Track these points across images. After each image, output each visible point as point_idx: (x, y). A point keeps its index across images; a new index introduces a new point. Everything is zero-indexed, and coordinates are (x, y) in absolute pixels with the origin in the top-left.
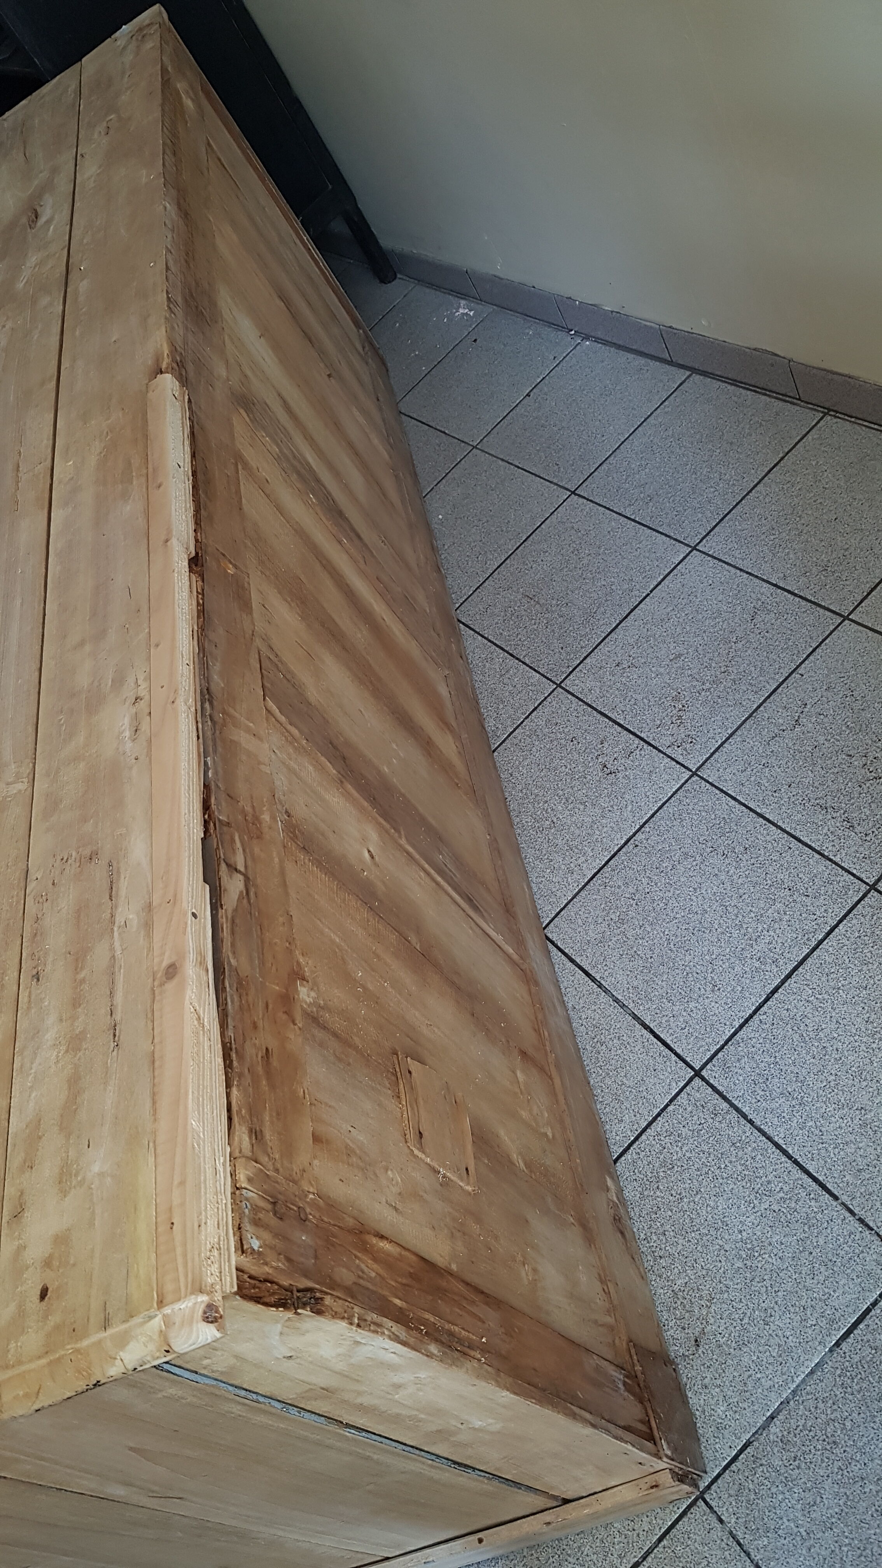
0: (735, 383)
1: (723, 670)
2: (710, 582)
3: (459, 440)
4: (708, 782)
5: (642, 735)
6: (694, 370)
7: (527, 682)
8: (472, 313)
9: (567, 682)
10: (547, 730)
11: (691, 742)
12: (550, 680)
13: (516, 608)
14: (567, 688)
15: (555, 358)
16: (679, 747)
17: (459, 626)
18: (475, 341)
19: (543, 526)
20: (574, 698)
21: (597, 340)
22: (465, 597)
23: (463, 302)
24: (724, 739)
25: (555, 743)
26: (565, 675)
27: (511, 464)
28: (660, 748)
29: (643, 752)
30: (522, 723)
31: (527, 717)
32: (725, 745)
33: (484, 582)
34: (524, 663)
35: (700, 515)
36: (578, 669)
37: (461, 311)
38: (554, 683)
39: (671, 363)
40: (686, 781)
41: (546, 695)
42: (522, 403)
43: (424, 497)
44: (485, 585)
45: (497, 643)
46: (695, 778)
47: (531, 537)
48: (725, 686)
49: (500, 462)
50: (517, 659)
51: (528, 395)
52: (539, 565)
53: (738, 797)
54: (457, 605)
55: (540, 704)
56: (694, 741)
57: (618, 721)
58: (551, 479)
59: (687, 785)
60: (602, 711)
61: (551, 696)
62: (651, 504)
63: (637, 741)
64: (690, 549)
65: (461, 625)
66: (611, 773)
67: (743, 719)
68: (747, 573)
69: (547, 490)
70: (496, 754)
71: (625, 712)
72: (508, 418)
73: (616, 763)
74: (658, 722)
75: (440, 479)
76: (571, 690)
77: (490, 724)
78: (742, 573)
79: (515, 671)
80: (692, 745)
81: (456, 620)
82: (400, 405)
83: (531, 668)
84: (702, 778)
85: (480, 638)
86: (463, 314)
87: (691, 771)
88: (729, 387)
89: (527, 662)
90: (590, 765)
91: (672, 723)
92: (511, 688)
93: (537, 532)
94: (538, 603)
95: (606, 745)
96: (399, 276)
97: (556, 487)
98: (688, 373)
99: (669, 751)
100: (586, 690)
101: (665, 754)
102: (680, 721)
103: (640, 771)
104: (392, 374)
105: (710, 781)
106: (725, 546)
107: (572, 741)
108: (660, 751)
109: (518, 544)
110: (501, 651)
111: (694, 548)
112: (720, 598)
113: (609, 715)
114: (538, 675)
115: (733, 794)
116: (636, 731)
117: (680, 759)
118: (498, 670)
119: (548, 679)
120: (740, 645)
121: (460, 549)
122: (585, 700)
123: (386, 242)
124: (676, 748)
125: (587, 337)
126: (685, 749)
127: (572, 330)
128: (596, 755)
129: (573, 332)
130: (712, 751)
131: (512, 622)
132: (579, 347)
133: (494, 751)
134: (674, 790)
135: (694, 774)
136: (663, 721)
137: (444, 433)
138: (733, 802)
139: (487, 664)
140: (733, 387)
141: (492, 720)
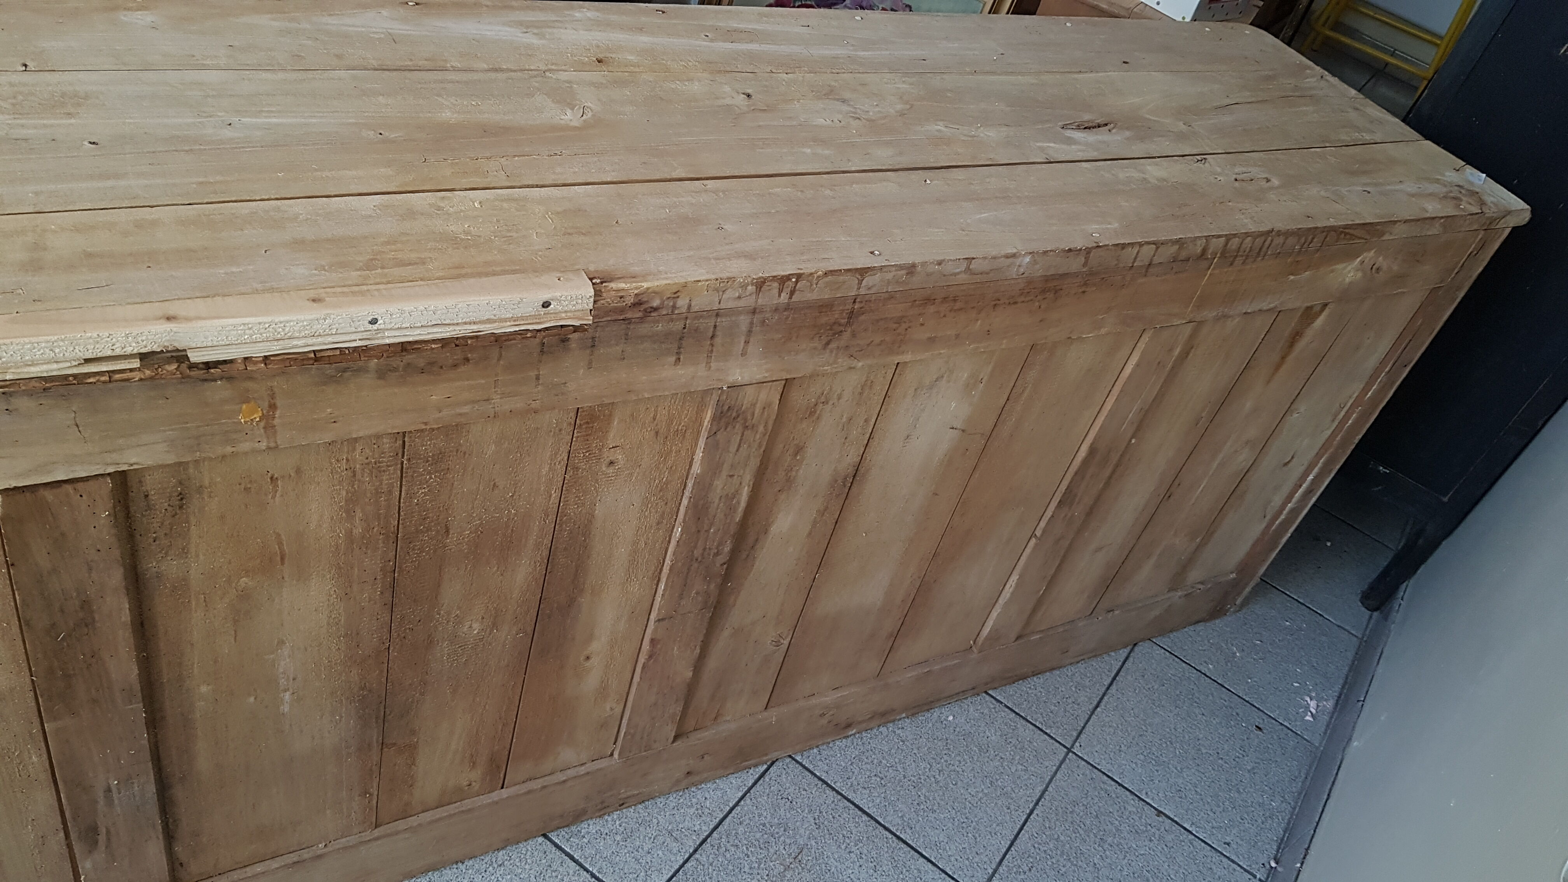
3: (1083, 728)
7: (653, 869)
8: (1309, 718)
13: (782, 838)
15: (1228, 844)
17: (763, 764)
18: (1260, 729)
19: (922, 860)
22: (811, 767)
23: (1330, 705)
27: (1037, 804)
30: (586, 869)
31: (593, 876)
33: (833, 789)
34: (686, 861)
37: (1313, 704)
42: (1146, 807)
43: (986, 692)
44: (828, 791)
45: (728, 820)
47: (903, 845)
49: (1041, 788)
50: (695, 851)
51: (1160, 813)
52: (853, 863)
54: (798, 758)
58: (1005, 862)
65: (765, 767)
69: (986, 859)
70: (541, 839)
72: (1120, 790)
75: (1017, 710)
77: (591, 827)
79: (675, 851)
81: (774, 758)
82: (1147, 644)
83: (677, 871)
85: (740, 794)
86: (1307, 707)
89: (688, 865)
92: (647, 847)
93: (912, 852)
94: (787, 868)
96: (1376, 614)
97: (990, 871)
109: (894, 830)
110: (711, 827)
118: (681, 826)
121: (893, 751)
127: (1277, 863)
129: (1273, 864)
131: (758, 835)
133: (545, 836)
137: (1097, 706)
139: (693, 810)
141: (598, 828)
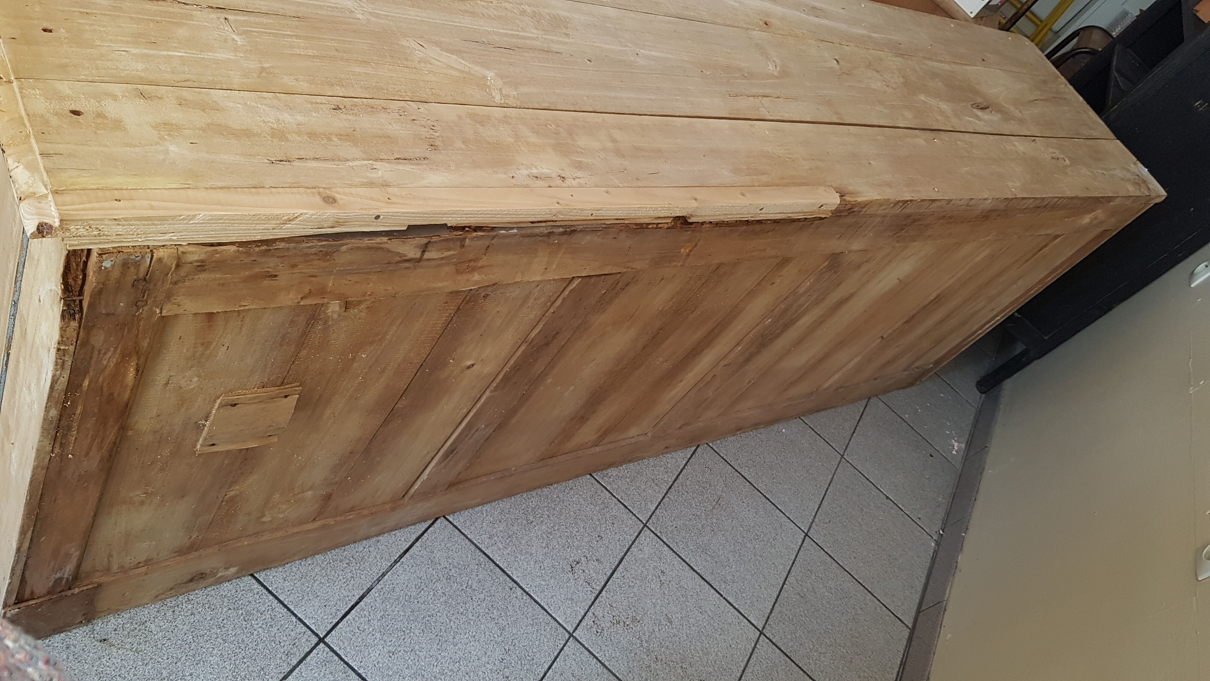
0: (903, 664)
1: (659, 657)
2: (733, 646)
3: (848, 444)
4: (564, 645)
5: (604, 593)
6: (913, 630)
7: (648, 500)
8: (954, 452)
9: (648, 532)
10: (608, 516)
11: (597, 632)
12: (650, 518)
13: (709, 490)
14: (643, 532)
15: (920, 519)
16: (594, 622)
17: (693, 446)
18: (931, 456)
19: (778, 511)
20: (634, 537)
21: (936, 552)
22: (718, 451)
23: (963, 446)
24: (600, 659)
25: (597, 523)
26: (653, 530)
27: (829, 485)
28: (593, 607)
29: (589, 592)
30: (614, 496)
31: (619, 501)
32: (595, 660)
33: (730, 465)
34: (663, 498)
35: (789, 637)
36: (659, 540)
37: (956, 444)
38: (647, 522)
39: (918, 612)
40: (565, 629)
41: (637, 515)
42: (881, 494)
43: (799, 418)
44: (728, 466)
45: (681, 476)
46: (567, 636)
47: (768, 502)
48: (645, 659)
49: (830, 477)
50: (667, 492)
51: (887, 498)
52: (745, 508)
53: (551, 670)
54: (711, 444)
55: (630, 510)
56: (598, 634)
57: (616, 573)
58: (817, 516)
59: (561, 629)
60: (624, 560)
61: (636, 519)
62: (798, 597)
63: (599, 588)
64: (761, 629)
65: (695, 448)
66: (572, 567)
67: (617, 674)
68: (741, 677)
69: (808, 514)
70: (589, 476)
71: (623, 578)
72: (868, 482)
73: (580, 571)
74: (614, 605)
75: (815, 430)
76: (641, 535)
77: (613, 472)
78: (741, 672)
79: (657, 491)
80: (595, 632)
81: (698, 443)
82: (875, 398)
83: (660, 503)
84: (567, 641)
85: (685, 462)
86: (953, 446)
87: (574, 631)
88: (899, 660)
89: (665, 500)
90: (579, 551)
91: (614, 617)
92: (643, 487)
93: (773, 506)
94: (714, 508)
95: (596, 563)
96: (983, 395)
97: (811, 520)
98: (910, 626)
99: (590, 614)
100: (641, 547)
101: (588, 611)
102: (615, 622)
103: (573, 592)
104: (901, 391)
105: (565, 648)
106: (764, 658)
107: (599, 536)
108: (590, 607)
109: (762, 492)
110: (673, 479)
111: (761, 633)
112: (719, 654)
113: (621, 565)
114: (654, 508)
115: (553, 667)
116: (607, 587)
117: (584, 623)
118: (658, 477)
119: (651, 516)
120: (680, 671)
121: (758, 446)
122: (633, 546)
123: (1008, 385)
124: (592, 620)
125: (938, 544)
126: (592, 627)
127: (943, 532)
128: (587, 555)
129: (941, 532)
130: (590, 649)
131: (697, 487)
132: (930, 537)
133: (591, 475)
134: (557, 618)
135: (571, 635)
136: (615, 609)
137: (854, 433)
138: (547, 667)
139: (662, 469)
140: (899, 663)
141: (617, 473)
